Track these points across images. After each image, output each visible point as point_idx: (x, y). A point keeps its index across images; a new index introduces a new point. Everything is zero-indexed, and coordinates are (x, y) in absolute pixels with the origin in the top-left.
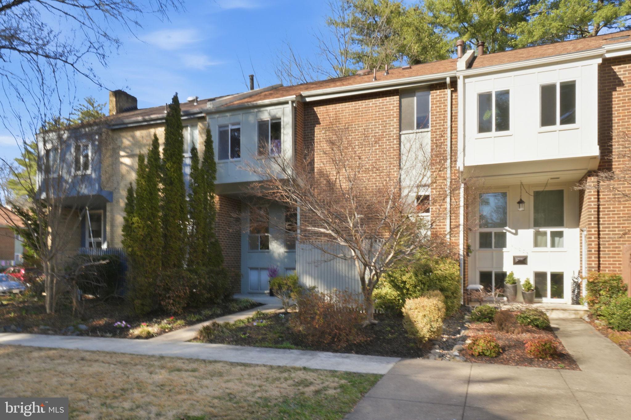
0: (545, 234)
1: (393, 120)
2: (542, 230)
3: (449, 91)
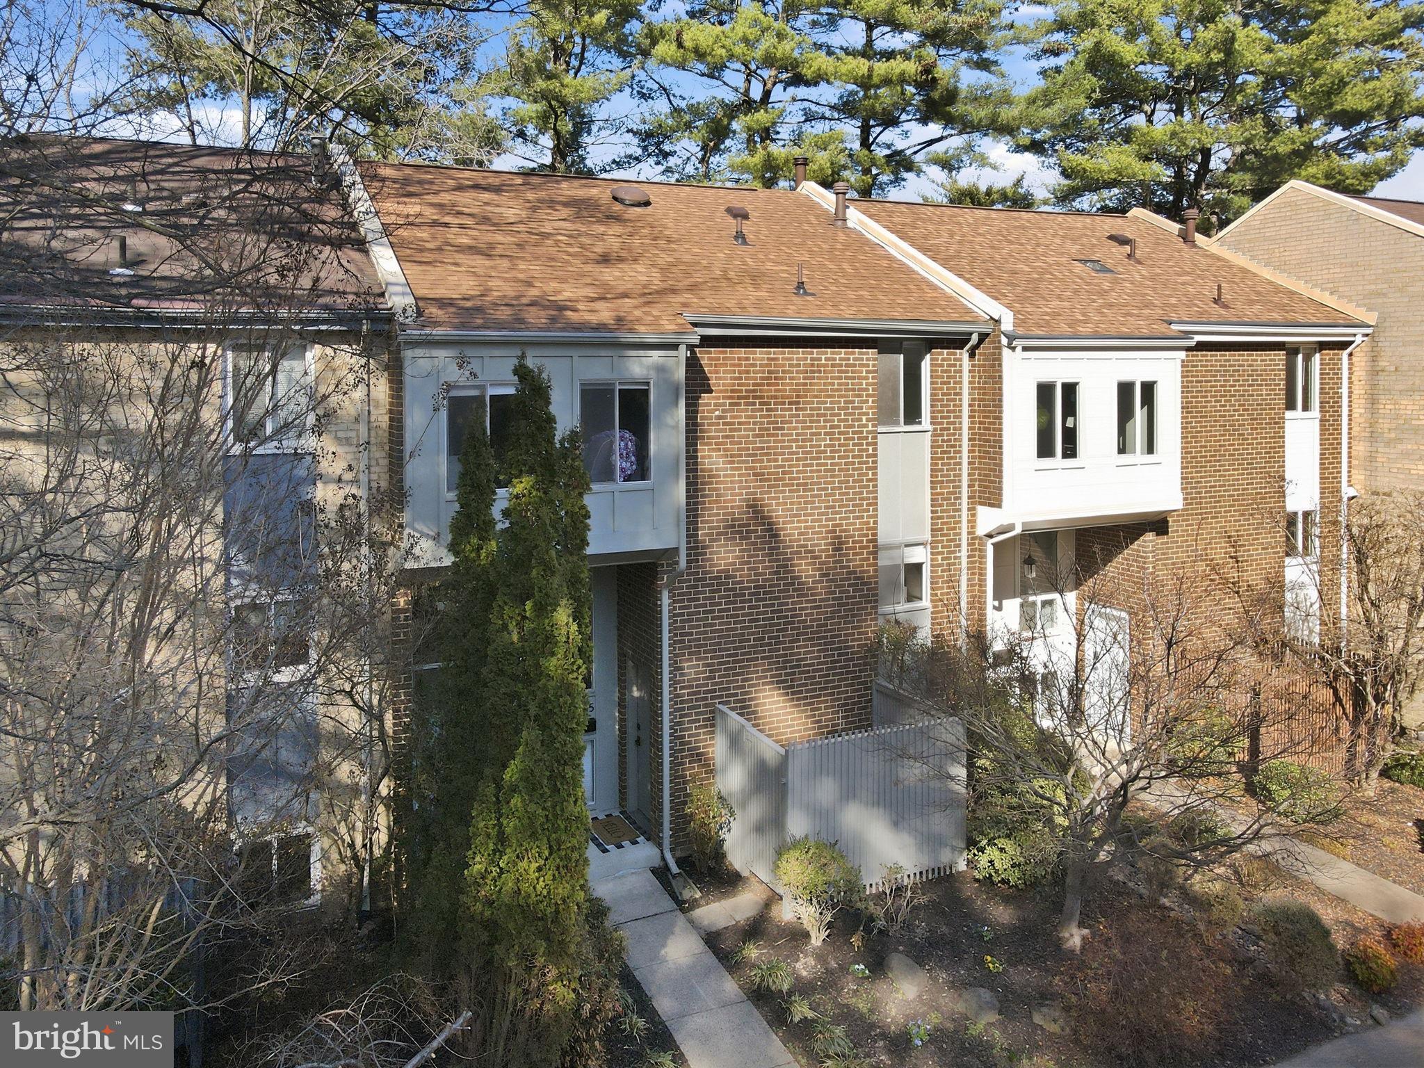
0: (1034, 603)
1: (867, 402)
2: (1032, 598)
3: (966, 356)
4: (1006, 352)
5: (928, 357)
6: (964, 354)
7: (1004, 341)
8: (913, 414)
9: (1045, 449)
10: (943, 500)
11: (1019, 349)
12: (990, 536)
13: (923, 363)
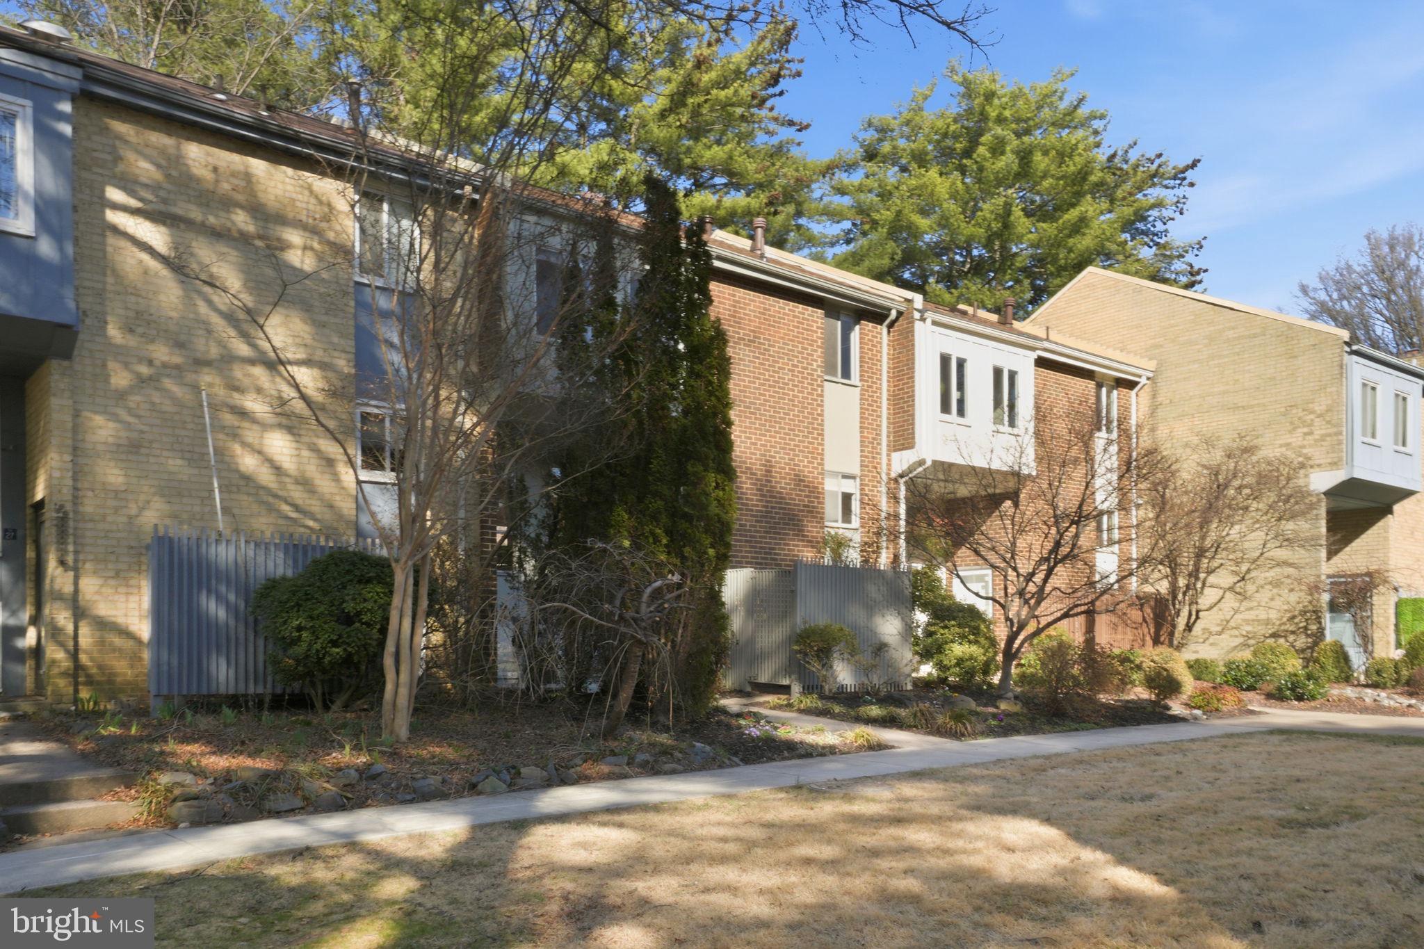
3: (885, 330)
4: (918, 325)
5: (857, 327)
6: (883, 329)
7: (917, 315)
8: (846, 373)
9: (945, 408)
10: (868, 445)
11: (929, 321)
12: (901, 476)
13: (852, 335)
